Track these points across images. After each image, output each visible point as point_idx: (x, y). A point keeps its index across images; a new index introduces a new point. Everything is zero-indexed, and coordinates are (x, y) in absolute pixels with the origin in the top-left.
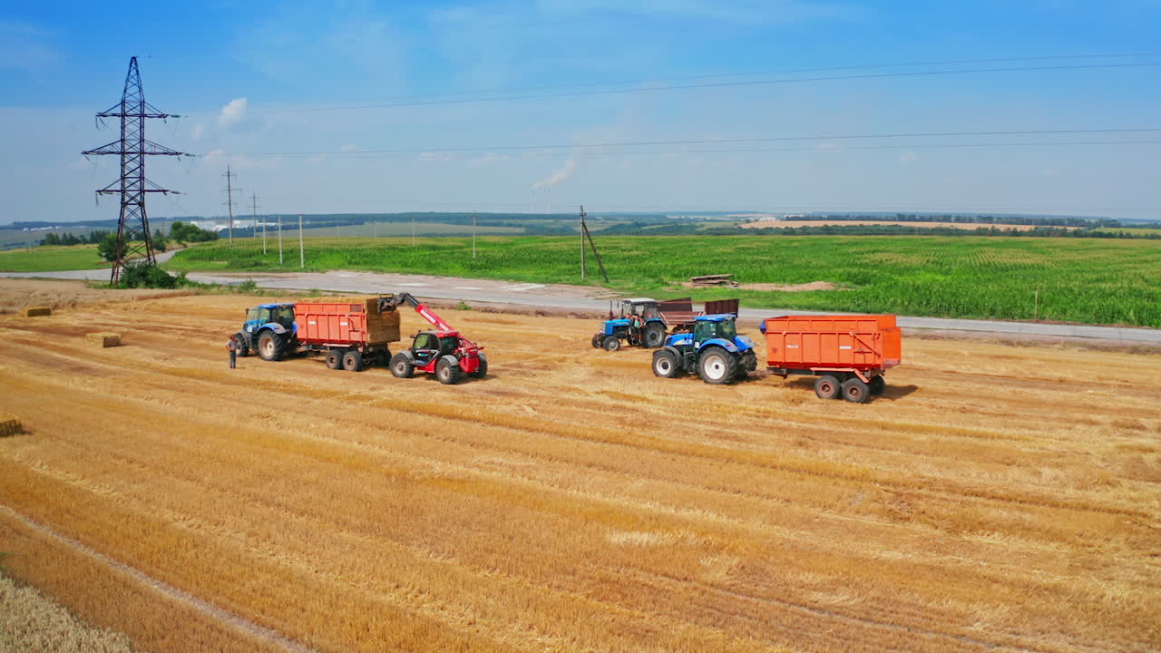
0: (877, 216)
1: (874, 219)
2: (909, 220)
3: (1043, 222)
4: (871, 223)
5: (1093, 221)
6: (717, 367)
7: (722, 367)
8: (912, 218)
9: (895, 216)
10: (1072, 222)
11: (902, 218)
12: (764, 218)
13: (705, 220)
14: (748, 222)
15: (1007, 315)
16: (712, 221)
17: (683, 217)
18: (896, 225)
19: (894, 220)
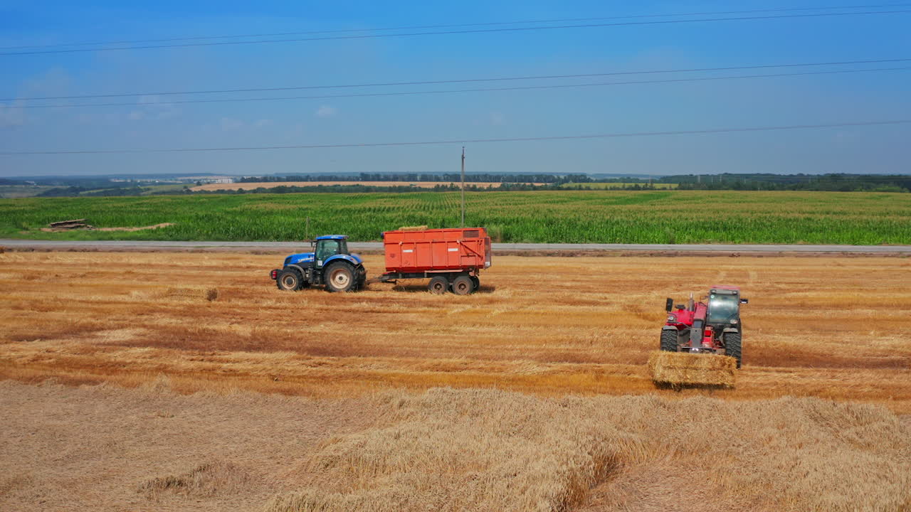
0: (339, 176)
1: (336, 179)
2: (373, 180)
3: (511, 178)
4: (331, 184)
5: (562, 177)
6: (341, 278)
7: (344, 276)
8: (377, 177)
9: (358, 175)
10: (540, 178)
11: (365, 177)
12: (220, 181)
13: (154, 183)
14: (199, 184)
15: (290, 238)
16: (160, 184)
17: (129, 181)
18: (358, 185)
19: (358, 180)
